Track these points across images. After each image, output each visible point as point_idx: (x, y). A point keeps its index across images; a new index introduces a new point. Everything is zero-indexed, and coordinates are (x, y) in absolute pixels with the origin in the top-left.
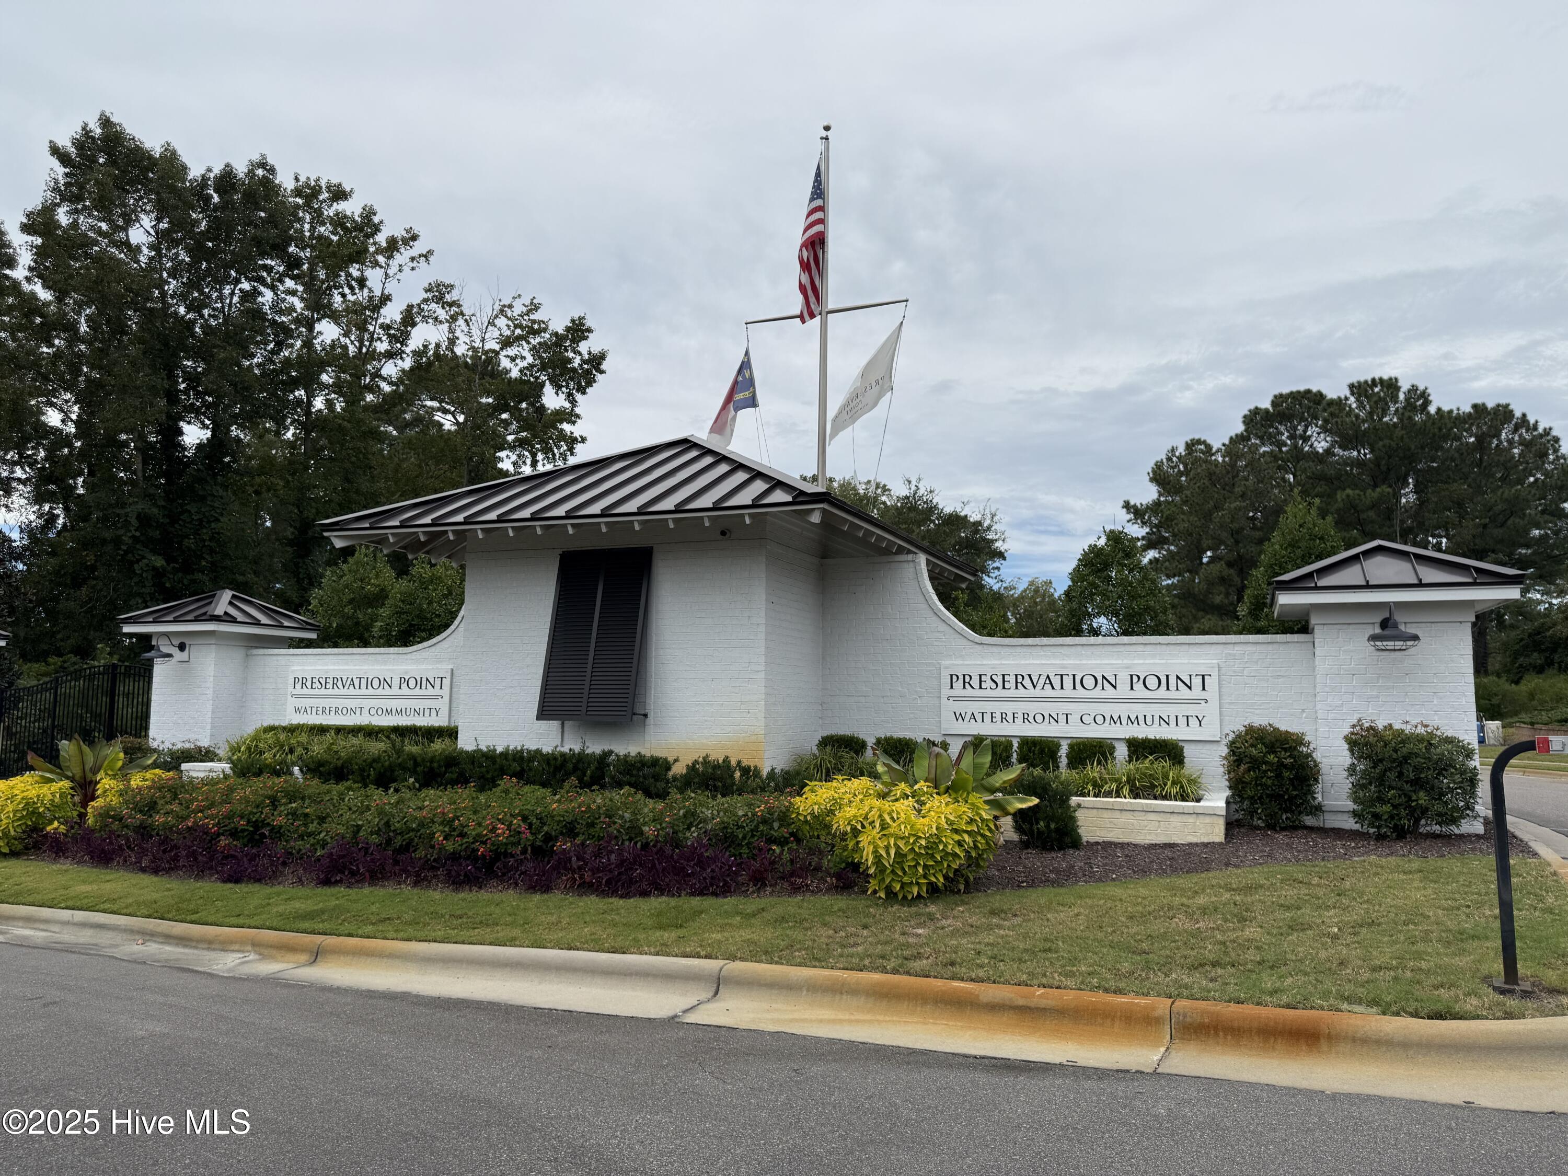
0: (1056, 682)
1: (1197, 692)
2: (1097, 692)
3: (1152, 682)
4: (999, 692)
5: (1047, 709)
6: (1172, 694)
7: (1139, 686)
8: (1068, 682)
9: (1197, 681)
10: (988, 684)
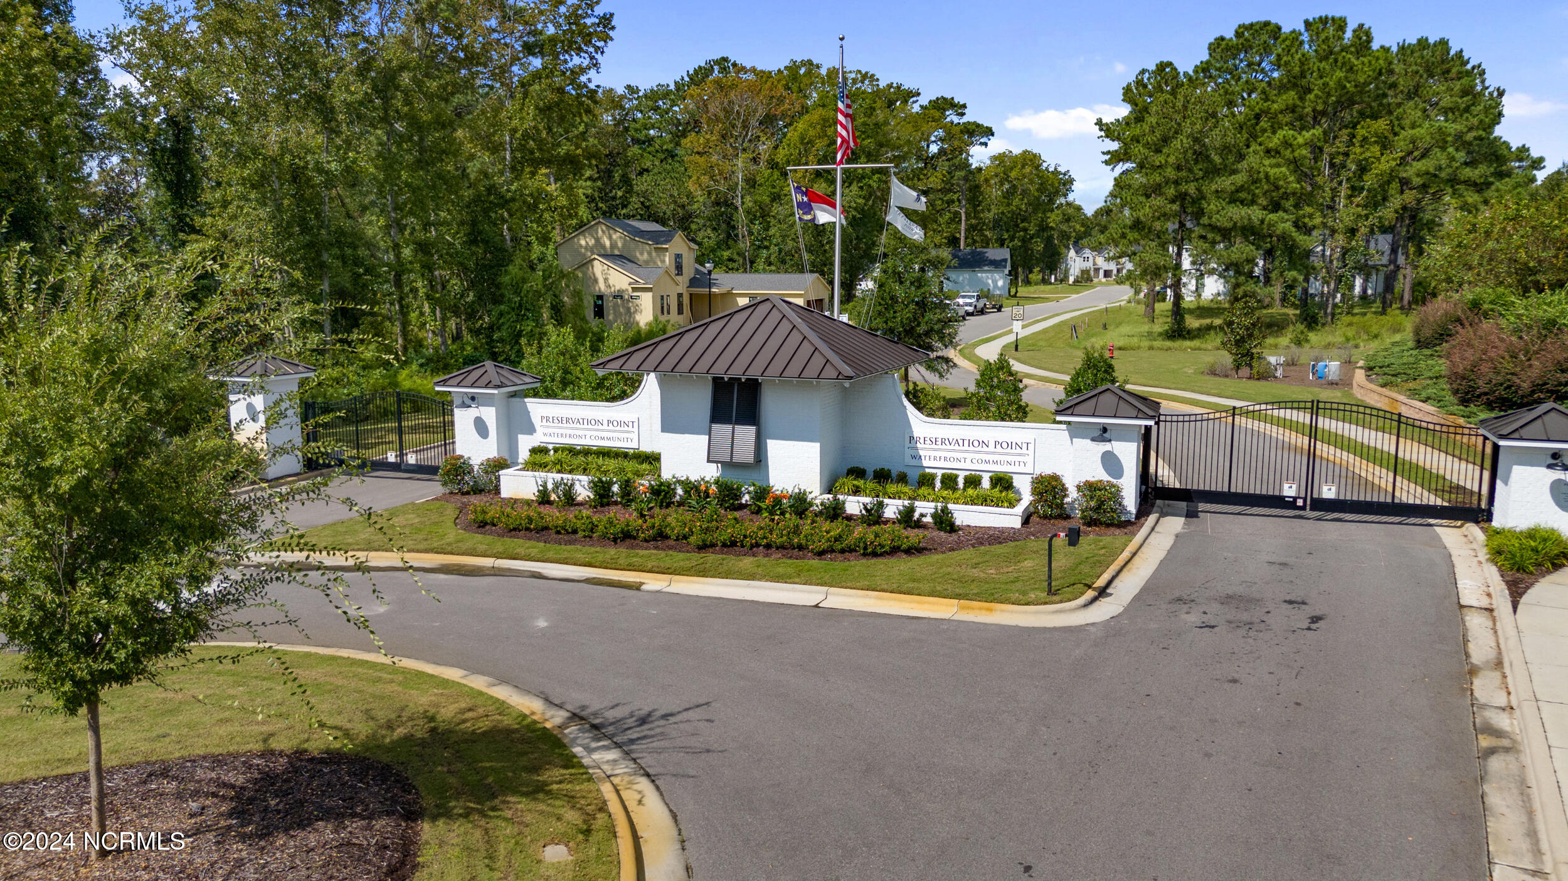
0: (961, 442)
1: (1024, 451)
2: (980, 449)
3: (1005, 445)
4: (934, 446)
5: (956, 455)
6: (1014, 451)
7: (998, 446)
8: (966, 443)
9: (1025, 446)
10: (928, 442)
